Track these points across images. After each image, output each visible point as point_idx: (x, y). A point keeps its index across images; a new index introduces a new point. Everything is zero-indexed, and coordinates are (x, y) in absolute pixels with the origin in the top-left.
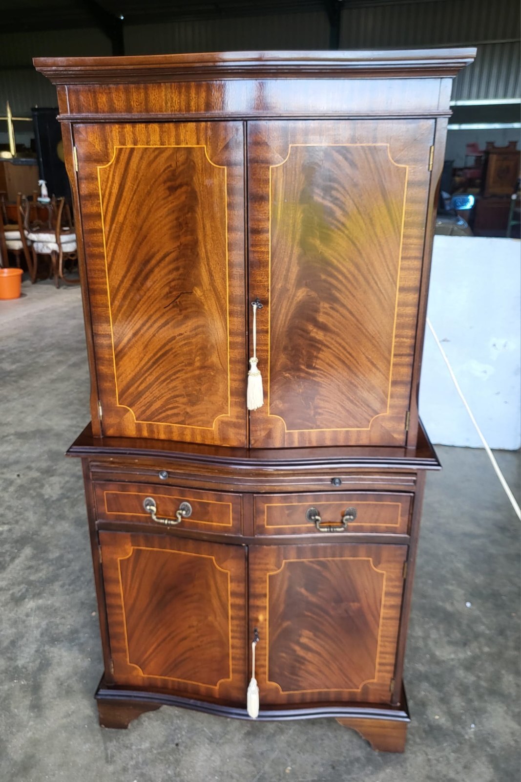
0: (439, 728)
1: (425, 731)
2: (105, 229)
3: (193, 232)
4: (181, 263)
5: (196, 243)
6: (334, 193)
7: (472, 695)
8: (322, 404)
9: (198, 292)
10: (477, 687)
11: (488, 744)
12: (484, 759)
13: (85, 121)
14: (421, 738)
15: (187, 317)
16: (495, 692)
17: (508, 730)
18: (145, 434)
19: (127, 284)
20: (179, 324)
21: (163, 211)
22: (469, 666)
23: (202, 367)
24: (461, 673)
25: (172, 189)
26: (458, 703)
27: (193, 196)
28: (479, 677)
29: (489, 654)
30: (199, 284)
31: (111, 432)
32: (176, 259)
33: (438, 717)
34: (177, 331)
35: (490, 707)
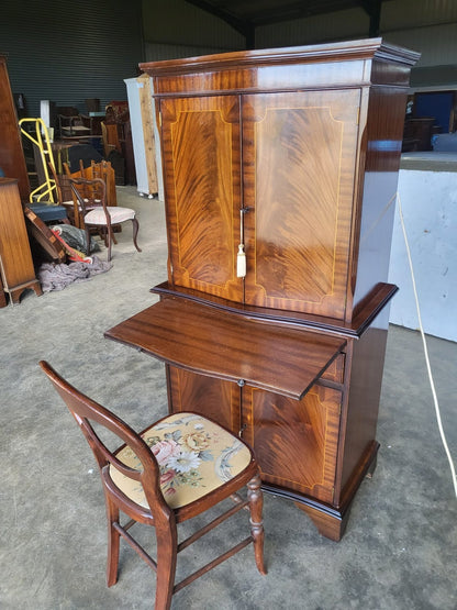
0: (377, 541)
1: (364, 538)
2: (174, 160)
3: (215, 163)
4: (210, 182)
5: (216, 170)
6: (295, 140)
7: (418, 532)
8: (288, 281)
9: (218, 201)
10: (425, 528)
11: (409, 564)
12: (398, 571)
13: (165, 97)
14: (359, 541)
15: (213, 216)
16: (438, 537)
17: (431, 562)
18: (194, 287)
19: (184, 194)
20: (210, 220)
21: (202, 150)
22: (428, 514)
23: (220, 249)
24: (418, 516)
25: (206, 137)
26: (402, 532)
27: (215, 141)
28: (431, 524)
29: (451, 513)
30: (218, 196)
31: (177, 283)
32: (208, 179)
33: (380, 533)
34: (208, 224)
35: (426, 543)
